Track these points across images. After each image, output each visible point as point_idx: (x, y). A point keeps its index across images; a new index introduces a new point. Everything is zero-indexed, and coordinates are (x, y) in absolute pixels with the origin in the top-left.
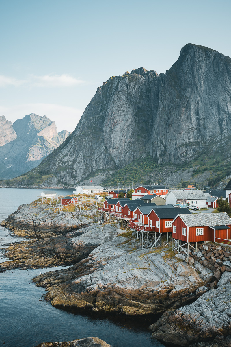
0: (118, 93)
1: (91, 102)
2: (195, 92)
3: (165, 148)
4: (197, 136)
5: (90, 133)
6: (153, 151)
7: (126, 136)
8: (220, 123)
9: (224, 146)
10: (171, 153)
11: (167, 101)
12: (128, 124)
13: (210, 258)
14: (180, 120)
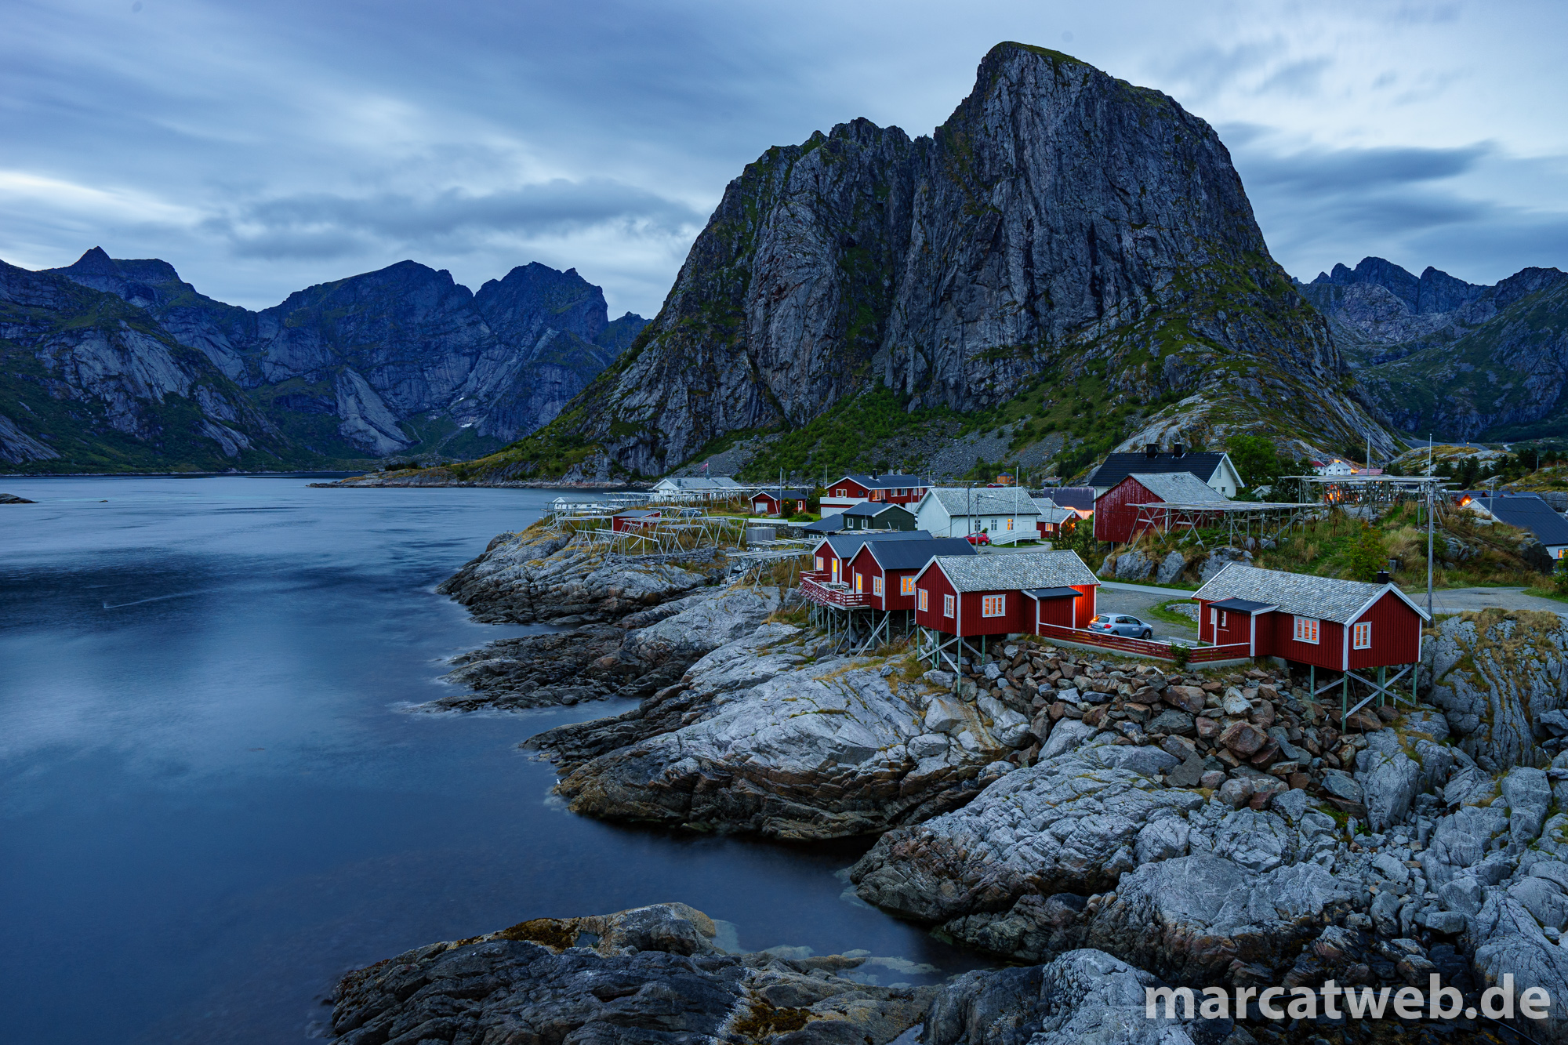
0: (788, 197)
1: (708, 227)
2: (1020, 194)
3: (930, 363)
4: (1025, 327)
5: (704, 321)
6: (896, 372)
7: (813, 331)
8: (1097, 288)
9: (1106, 359)
10: (948, 379)
11: (937, 224)
12: (818, 293)
13: (1022, 679)
14: (974, 281)
